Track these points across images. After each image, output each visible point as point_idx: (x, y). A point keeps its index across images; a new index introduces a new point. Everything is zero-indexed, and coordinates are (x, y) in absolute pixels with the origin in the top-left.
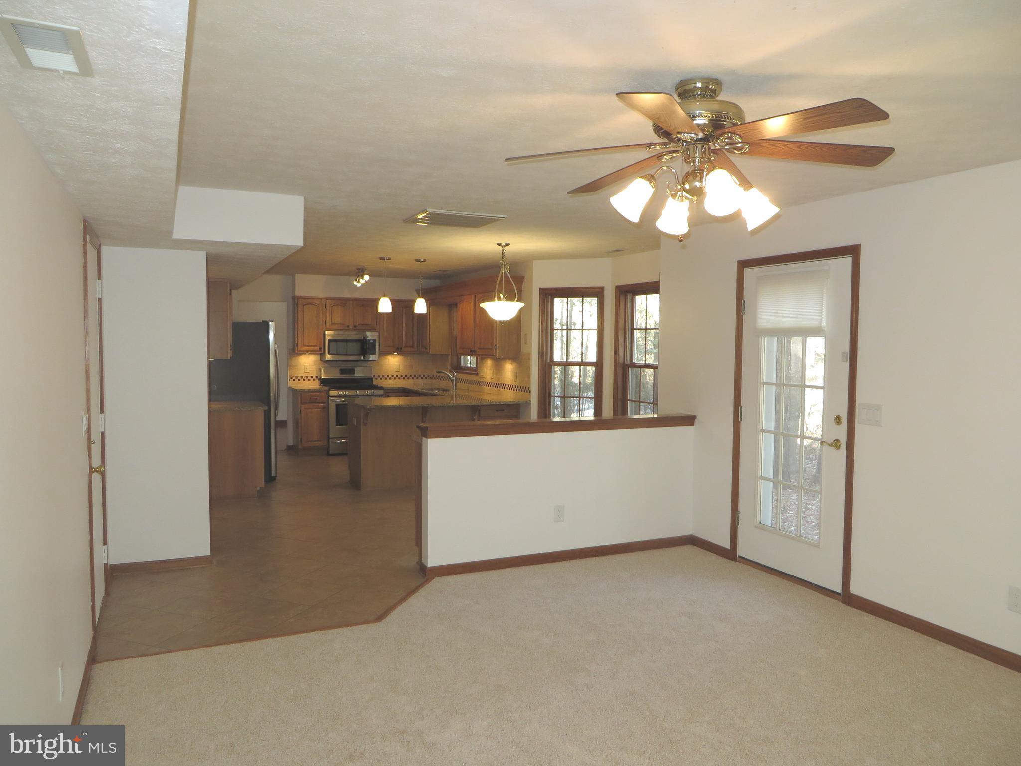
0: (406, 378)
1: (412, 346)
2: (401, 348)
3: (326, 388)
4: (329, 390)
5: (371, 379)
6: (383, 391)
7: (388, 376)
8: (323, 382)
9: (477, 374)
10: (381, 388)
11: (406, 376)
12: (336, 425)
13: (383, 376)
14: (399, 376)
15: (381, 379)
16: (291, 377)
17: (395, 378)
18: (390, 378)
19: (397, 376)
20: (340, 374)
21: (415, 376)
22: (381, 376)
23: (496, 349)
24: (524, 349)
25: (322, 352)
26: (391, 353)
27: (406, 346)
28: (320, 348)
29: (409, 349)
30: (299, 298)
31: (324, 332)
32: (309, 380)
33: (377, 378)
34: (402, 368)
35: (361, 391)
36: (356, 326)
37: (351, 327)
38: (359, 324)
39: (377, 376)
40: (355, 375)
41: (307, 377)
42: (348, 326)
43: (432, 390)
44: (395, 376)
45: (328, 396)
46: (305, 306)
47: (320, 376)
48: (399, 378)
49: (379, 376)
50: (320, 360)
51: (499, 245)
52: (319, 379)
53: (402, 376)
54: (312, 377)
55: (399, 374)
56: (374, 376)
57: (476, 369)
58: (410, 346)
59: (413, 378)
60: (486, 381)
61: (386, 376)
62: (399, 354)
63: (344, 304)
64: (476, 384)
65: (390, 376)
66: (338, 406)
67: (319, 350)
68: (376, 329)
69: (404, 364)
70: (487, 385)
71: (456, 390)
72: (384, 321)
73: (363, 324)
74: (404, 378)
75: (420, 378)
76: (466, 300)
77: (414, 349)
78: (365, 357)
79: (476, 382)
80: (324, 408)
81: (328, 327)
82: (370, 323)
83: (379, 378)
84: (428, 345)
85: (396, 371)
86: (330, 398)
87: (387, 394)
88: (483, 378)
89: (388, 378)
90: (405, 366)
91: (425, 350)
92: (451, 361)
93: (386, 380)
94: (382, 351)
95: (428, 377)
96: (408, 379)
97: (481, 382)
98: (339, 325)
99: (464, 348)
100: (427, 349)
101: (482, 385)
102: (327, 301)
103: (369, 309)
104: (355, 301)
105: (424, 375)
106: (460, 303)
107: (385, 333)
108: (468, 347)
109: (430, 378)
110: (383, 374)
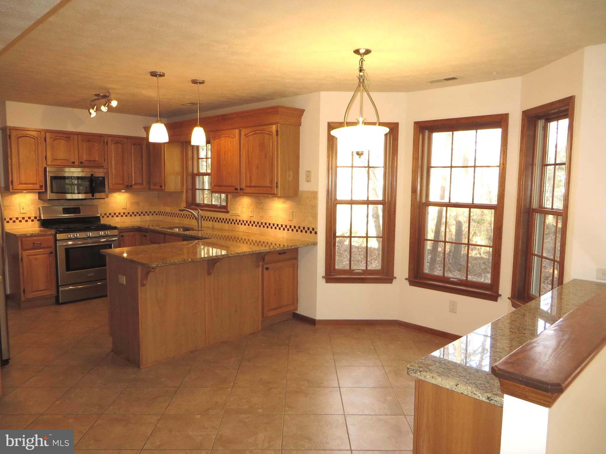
0: (133, 215)
1: (142, 184)
2: (131, 186)
3: (52, 232)
4: (56, 233)
5: (98, 219)
6: (117, 230)
7: (115, 214)
8: (45, 223)
9: (228, 212)
10: (115, 228)
11: (133, 213)
12: (67, 271)
13: (110, 214)
14: (126, 214)
15: (108, 217)
16: (5, 219)
17: (122, 216)
18: (117, 216)
19: (124, 213)
20: (65, 213)
21: (142, 213)
22: (108, 214)
23: (277, 187)
24: (304, 186)
25: (43, 190)
26: (118, 190)
27: (135, 184)
28: (41, 187)
29: (139, 187)
30: (12, 129)
31: (45, 168)
32: (27, 221)
33: (103, 217)
34: (128, 205)
35: (92, 232)
36: (81, 163)
37: (77, 163)
38: (85, 161)
39: (103, 215)
40: (81, 214)
41: (23, 218)
42: (73, 163)
43: (171, 228)
44: (122, 214)
45: (56, 240)
46: (19, 139)
47: (40, 217)
48: (126, 216)
49: (105, 214)
50: (39, 199)
51: (357, 52)
52: (38, 220)
53: (129, 213)
54: (29, 218)
55: (126, 211)
56: (101, 215)
57: (225, 207)
58: (140, 184)
59: (140, 215)
60: (242, 219)
61: (113, 214)
62: (126, 192)
63: (67, 138)
64: (225, 222)
65: (117, 214)
66: (68, 250)
67: (39, 188)
68: (104, 166)
69: (131, 201)
70: (243, 224)
71: (201, 228)
72: (112, 158)
73: (89, 161)
74: (131, 216)
75: (146, 214)
76: (225, 135)
77: (143, 187)
78: (93, 196)
79: (226, 219)
80: (51, 253)
81: (49, 163)
82: (97, 159)
83: (105, 217)
84: (163, 183)
85: (123, 209)
86: (58, 242)
87: (121, 234)
88: (237, 217)
89: (115, 216)
90: (132, 204)
91: (159, 187)
92: (186, 198)
93: (113, 218)
94: (110, 189)
95: (155, 214)
96: (135, 216)
97: (233, 220)
98: (63, 161)
99: (223, 186)
100: (161, 186)
101: (235, 223)
102: (47, 134)
103: (96, 144)
104: (80, 135)
105: (150, 212)
106: (214, 139)
107: (114, 171)
108: (229, 185)
109: (157, 214)
110: (110, 213)
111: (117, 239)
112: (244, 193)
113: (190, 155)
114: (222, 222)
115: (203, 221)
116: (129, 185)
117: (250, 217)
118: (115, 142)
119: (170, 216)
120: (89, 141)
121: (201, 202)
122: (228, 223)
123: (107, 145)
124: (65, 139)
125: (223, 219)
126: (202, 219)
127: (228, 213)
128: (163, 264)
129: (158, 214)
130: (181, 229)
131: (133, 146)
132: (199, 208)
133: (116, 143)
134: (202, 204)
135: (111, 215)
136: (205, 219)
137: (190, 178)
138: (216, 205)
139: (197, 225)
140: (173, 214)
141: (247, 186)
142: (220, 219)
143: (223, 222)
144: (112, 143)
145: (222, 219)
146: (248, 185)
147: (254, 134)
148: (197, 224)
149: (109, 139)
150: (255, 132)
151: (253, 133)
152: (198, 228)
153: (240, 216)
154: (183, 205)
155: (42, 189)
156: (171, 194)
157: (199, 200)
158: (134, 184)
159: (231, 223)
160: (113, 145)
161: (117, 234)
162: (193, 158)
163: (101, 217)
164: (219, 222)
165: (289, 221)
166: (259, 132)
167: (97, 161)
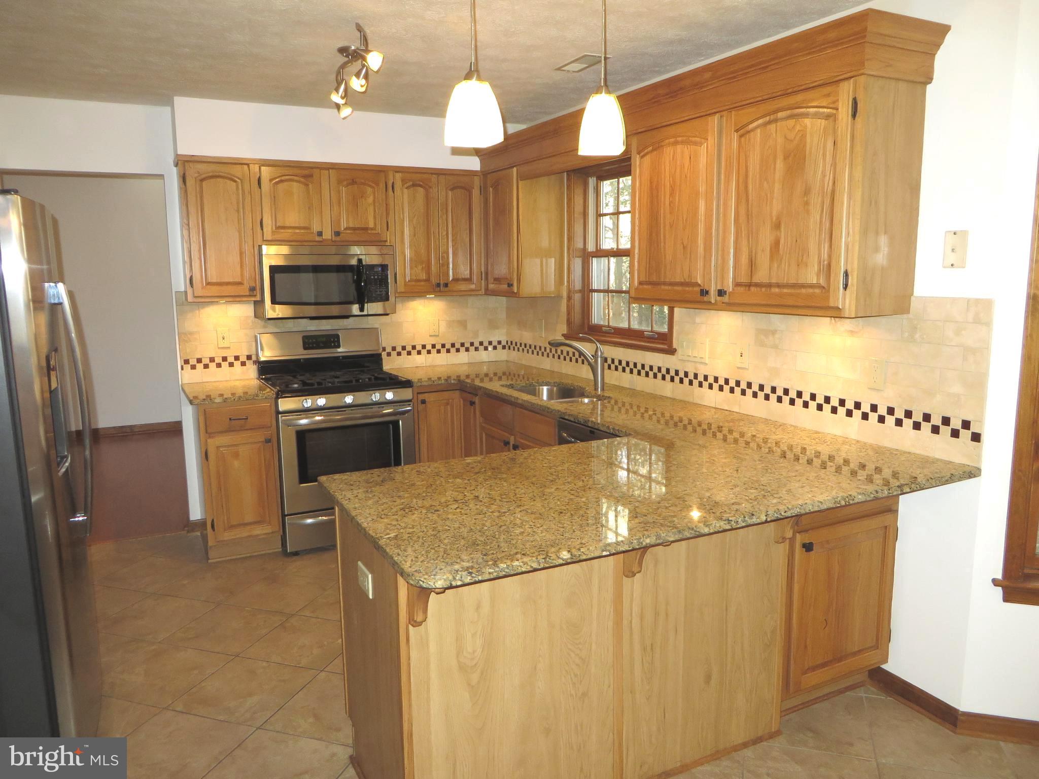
0: (453, 350)
1: (469, 280)
2: (446, 285)
3: (270, 393)
4: (279, 395)
5: (375, 359)
6: (413, 388)
7: (414, 347)
8: (267, 370)
9: (672, 351)
11: (453, 345)
12: (301, 482)
13: (404, 348)
14: (438, 347)
15: (399, 355)
16: (187, 362)
17: (429, 352)
18: (419, 353)
19: (434, 346)
20: (305, 348)
22: (399, 349)
23: (846, 287)
25: (258, 298)
26: (420, 296)
27: (456, 280)
28: (252, 290)
29: (464, 286)
30: (188, 161)
31: (260, 247)
32: (231, 365)
33: (389, 354)
34: (443, 328)
35: (357, 394)
36: (337, 234)
38: (345, 229)
39: (389, 349)
40: (341, 348)
41: (225, 359)
44: (429, 347)
45: (277, 413)
46: (204, 183)
47: (258, 354)
48: (439, 351)
49: (394, 349)
50: (256, 316)
52: (255, 362)
53: (443, 346)
54: (237, 358)
55: (438, 342)
56: (384, 349)
57: (666, 338)
58: (466, 280)
59: (467, 350)
60: (711, 373)
61: (409, 348)
62: (436, 298)
63: (305, 177)
64: (664, 378)
65: (419, 348)
66: (302, 435)
67: (248, 294)
68: (386, 241)
69: (448, 319)
70: (716, 386)
71: (603, 389)
72: (403, 221)
73: (354, 229)
74: (448, 351)
75: (481, 348)
76: (672, 140)
77: (473, 287)
78: (362, 309)
79: (668, 371)
80: (268, 441)
81: (268, 235)
82: (371, 225)
83: (394, 353)
84: (515, 276)
85: (430, 336)
86: (282, 417)
87: (421, 397)
88: (698, 365)
89: (414, 352)
90: (450, 324)
91: (506, 286)
92: (569, 313)
93: (409, 356)
94: (399, 293)
95: (499, 347)
96: (457, 352)
97: (686, 374)
98: (298, 231)
99: (665, 284)
100: (510, 285)
101: (691, 383)
102: (263, 168)
103: (369, 190)
104: (334, 170)
105: (490, 343)
106: (642, 154)
107: (408, 252)
108: (683, 281)
109: (504, 347)
110: (404, 345)
111: (410, 408)
112: (729, 304)
113: (579, 208)
114: (655, 376)
115: (607, 371)
116: (442, 282)
117: (739, 368)
118: (411, 183)
119: (533, 353)
120: (353, 182)
121: (602, 323)
122: (672, 379)
123: (394, 192)
124: (302, 180)
125: (659, 369)
126: (606, 365)
127: (674, 355)
128: (469, 578)
129: (507, 347)
130: (555, 388)
131: (450, 193)
132: (597, 337)
133: (414, 185)
134: (605, 326)
135: (405, 350)
136: (613, 367)
137: (578, 263)
138: (642, 332)
139: (593, 378)
140: (538, 348)
141: (737, 285)
142: (651, 368)
143: (659, 376)
144: (403, 185)
145: (655, 370)
146: (744, 279)
147: (770, 122)
148: (591, 377)
149: (398, 176)
150: (772, 117)
151: (767, 118)
152: (596, 389)
153: (706, 364)
154: (563, 328)
155: (255, 296)
156: (533, 300)
157: (597, 318)
158: (453, 280)
159: (681, 381)
160: (406, 191)
161: (410, 397)
162: (585, 214)
163: (384, 355)
164: (647, 375)
165: (869, 388)
166: (789, 112)
167: (372, 229)
